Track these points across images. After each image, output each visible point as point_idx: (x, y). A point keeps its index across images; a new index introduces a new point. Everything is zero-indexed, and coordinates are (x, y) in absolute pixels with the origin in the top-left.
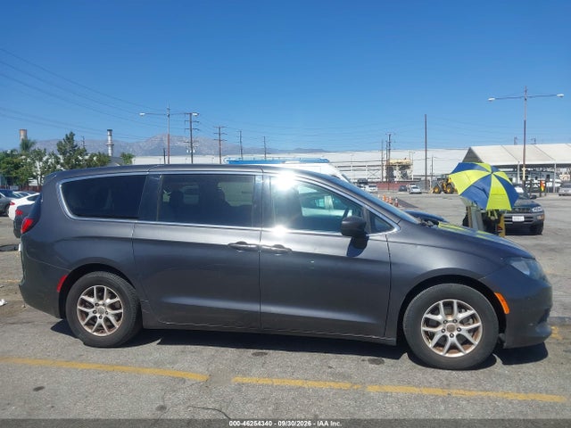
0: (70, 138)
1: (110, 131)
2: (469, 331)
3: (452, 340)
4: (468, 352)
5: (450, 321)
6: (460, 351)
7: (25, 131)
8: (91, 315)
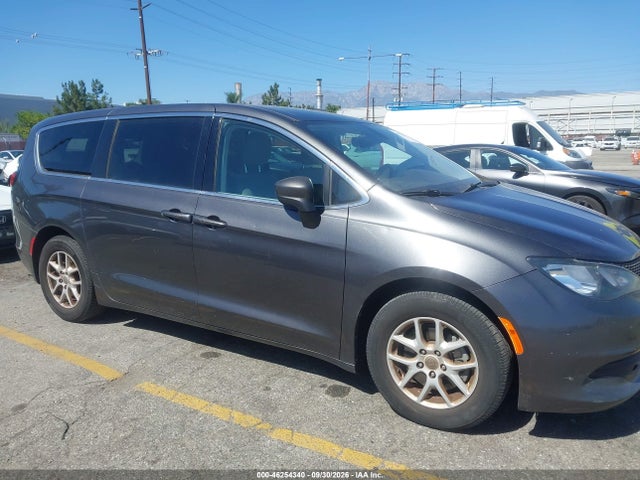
0: (274, 90)
1: (320, 80)
2: (461, 373)
3: (433, 382)
4: (454, 405)
5: (430, 353)
6: (444, 402)
7: (240, 84)
8: (58, 284)
